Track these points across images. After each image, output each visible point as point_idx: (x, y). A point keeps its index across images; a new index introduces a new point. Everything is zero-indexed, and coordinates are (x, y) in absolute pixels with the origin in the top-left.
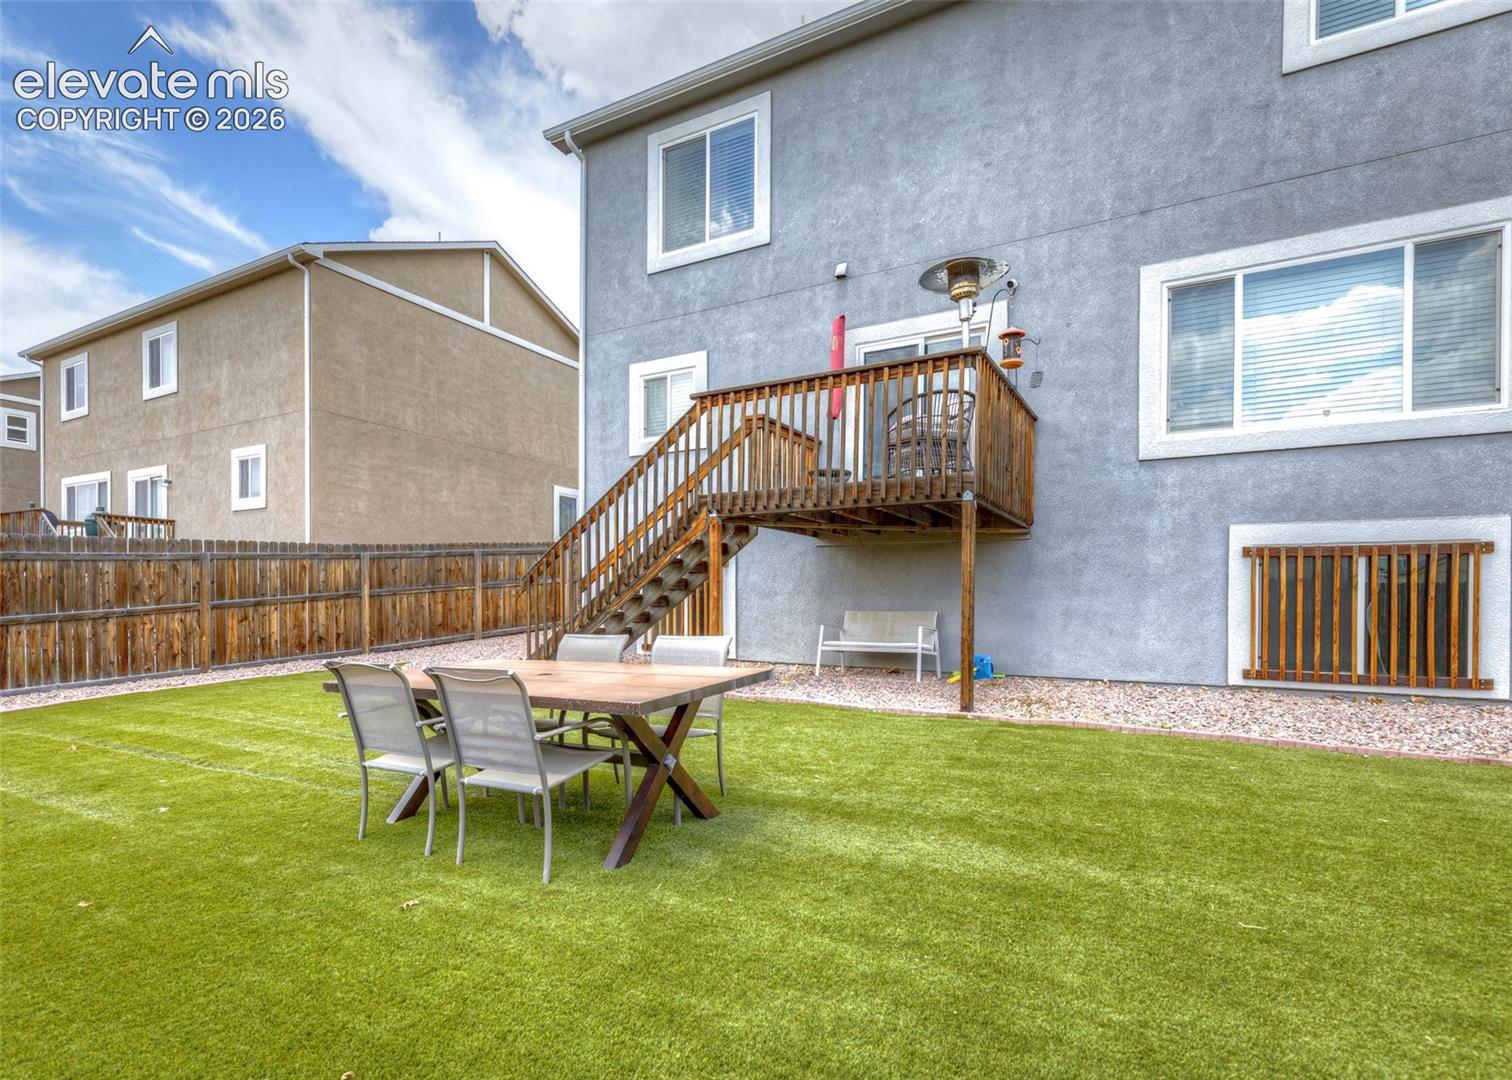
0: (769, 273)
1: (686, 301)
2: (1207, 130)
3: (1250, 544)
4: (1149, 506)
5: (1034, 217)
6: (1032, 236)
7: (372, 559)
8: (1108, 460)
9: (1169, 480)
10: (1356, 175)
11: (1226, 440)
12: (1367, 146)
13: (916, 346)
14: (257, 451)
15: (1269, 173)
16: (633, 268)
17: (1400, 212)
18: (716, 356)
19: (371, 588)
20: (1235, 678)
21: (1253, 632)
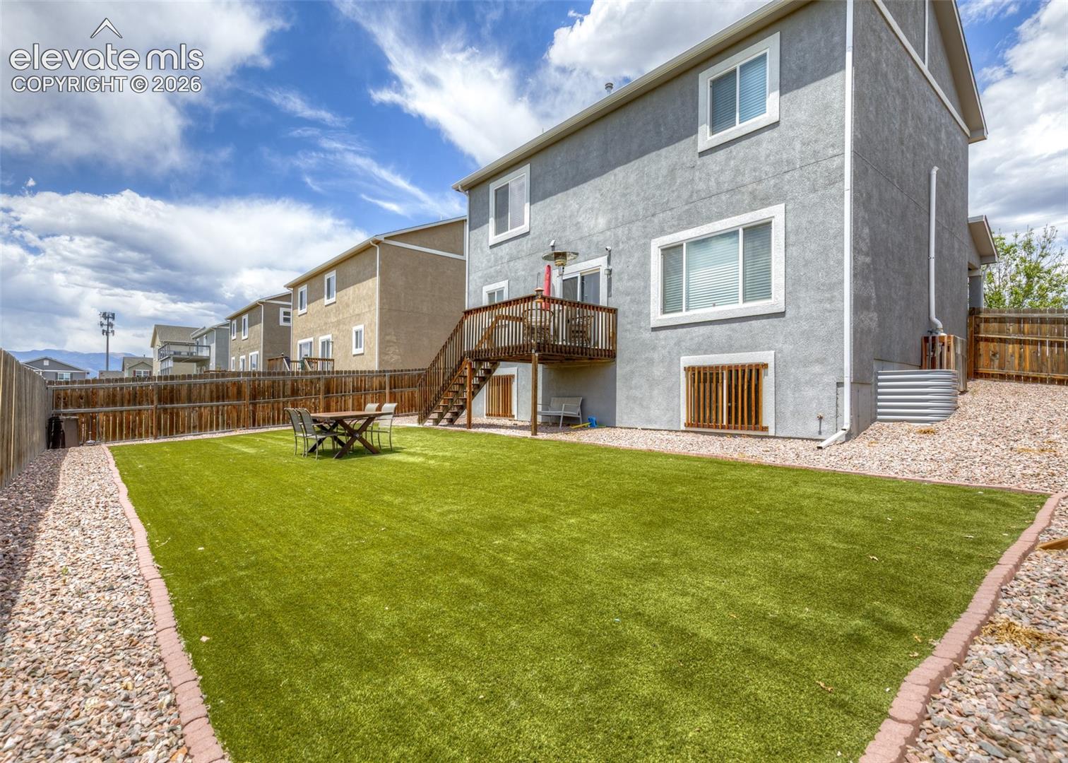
0: (529, 245)
1: (502, 258)
2: (674, 178)
3: (687, 366)
4: (654, 348)
5: (617, 219)
6: (617, 227)
7: (391, 377)
8: (641, 327)
9: (661, 337)
10: (723, 197)
11: (679, 318)
12: (726, 185)
13: (577, 277)
14: (360, 327)
15: (695, 198)
16: (484, 244)
17: (738, 214)
18: (511, 282)
19: (391, 389)
20: (683, 428)
21: (688, 406)
